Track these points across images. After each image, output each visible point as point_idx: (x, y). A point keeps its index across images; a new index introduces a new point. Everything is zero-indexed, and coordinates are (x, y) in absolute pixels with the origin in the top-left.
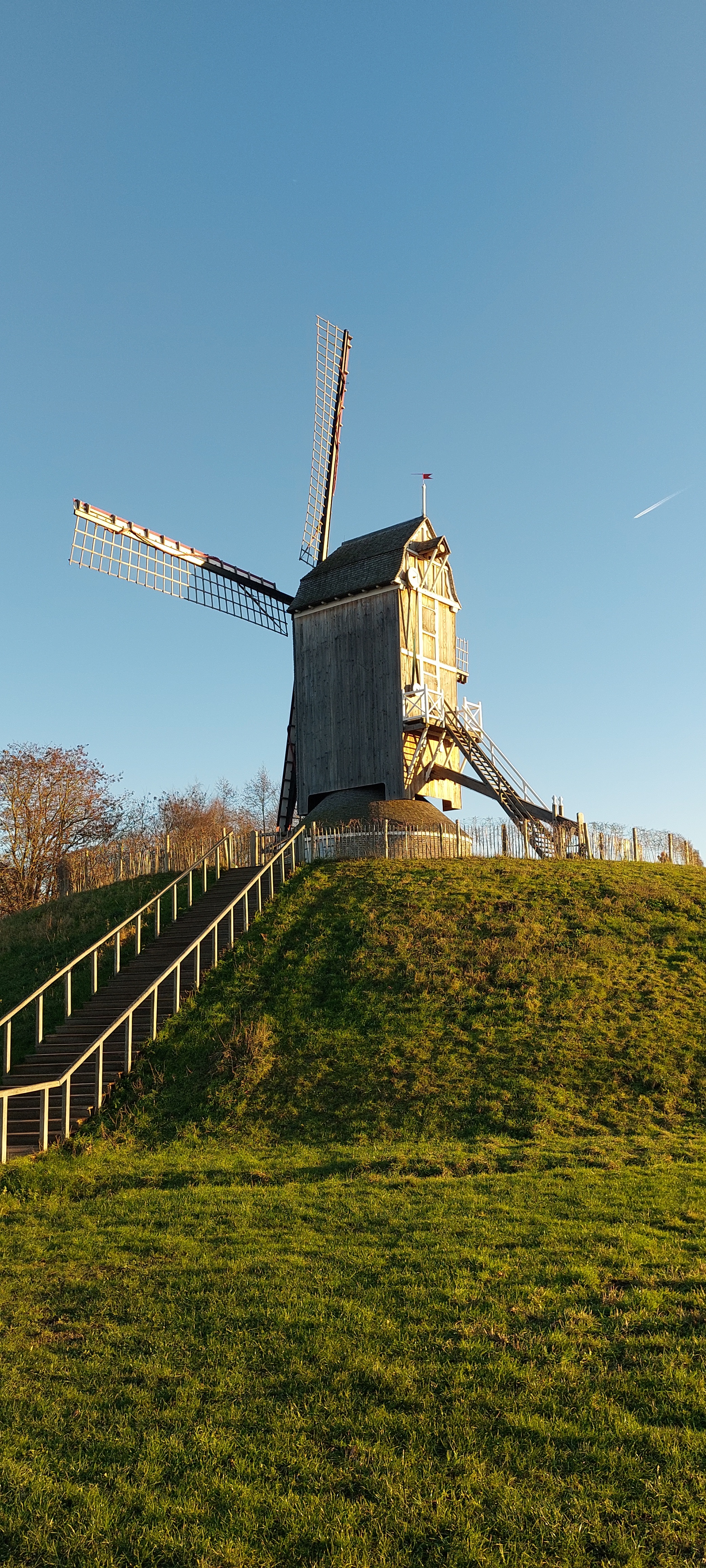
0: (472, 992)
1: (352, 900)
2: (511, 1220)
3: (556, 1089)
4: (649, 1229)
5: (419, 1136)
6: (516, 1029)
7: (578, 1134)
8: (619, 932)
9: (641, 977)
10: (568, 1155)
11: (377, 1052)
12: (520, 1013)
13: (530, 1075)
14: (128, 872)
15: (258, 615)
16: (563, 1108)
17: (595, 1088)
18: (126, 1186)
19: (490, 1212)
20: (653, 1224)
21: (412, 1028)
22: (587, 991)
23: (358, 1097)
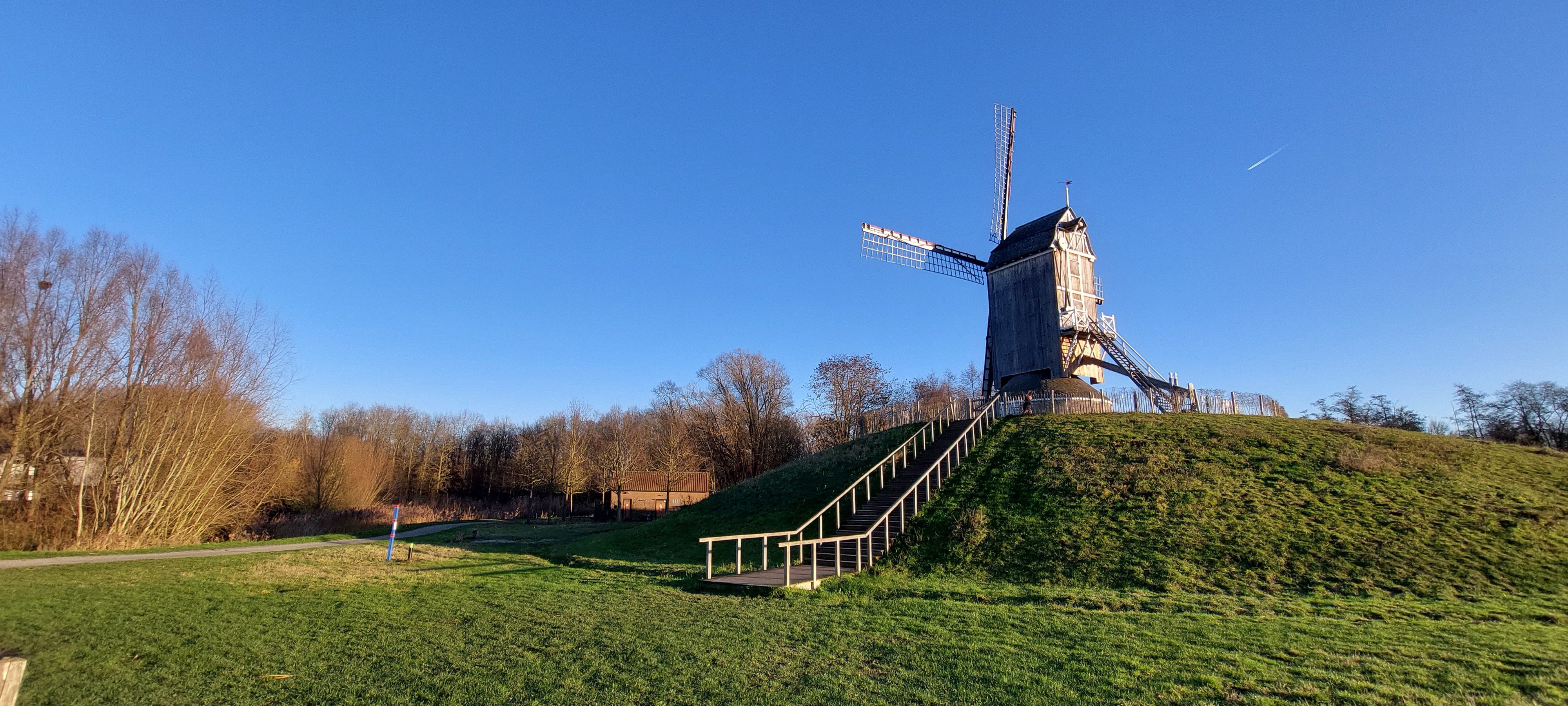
0: (1117, 497)
1: (1032, 439)
2: (1154, 642)
3: (1182, 562)
4: (1260, 657)
5: (1085, 585)
6: (1150, 522)
7: (1200, 592)
8: (1224, 461)
9: (1243, 491)
10: (1194, 605)
11: (1054, 531)
12: (1153, 512)
13: (1161, 551)
14: (897, 422)
15: (965, 274)
16: (1188, 574)
17: (1212, 563)
18: (904, 596)
19: (1138, 635)
20: (1262, 654)
21: (1077, 518)
22: (1202, 499)
23: (1042, 558)
